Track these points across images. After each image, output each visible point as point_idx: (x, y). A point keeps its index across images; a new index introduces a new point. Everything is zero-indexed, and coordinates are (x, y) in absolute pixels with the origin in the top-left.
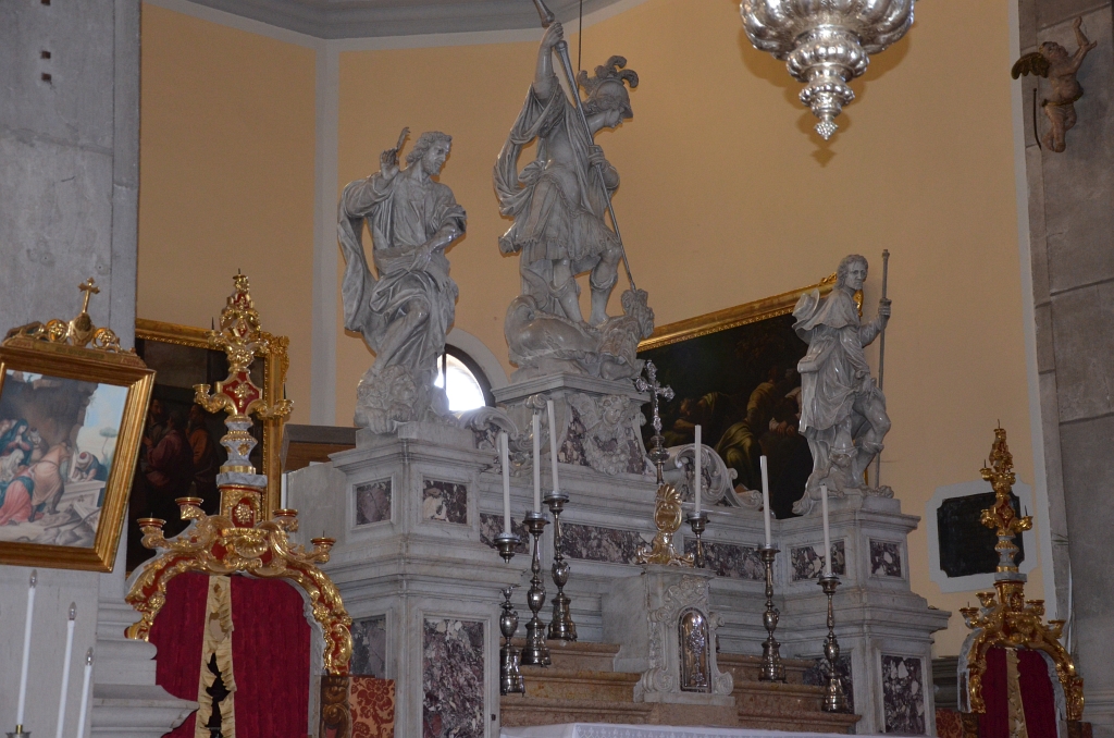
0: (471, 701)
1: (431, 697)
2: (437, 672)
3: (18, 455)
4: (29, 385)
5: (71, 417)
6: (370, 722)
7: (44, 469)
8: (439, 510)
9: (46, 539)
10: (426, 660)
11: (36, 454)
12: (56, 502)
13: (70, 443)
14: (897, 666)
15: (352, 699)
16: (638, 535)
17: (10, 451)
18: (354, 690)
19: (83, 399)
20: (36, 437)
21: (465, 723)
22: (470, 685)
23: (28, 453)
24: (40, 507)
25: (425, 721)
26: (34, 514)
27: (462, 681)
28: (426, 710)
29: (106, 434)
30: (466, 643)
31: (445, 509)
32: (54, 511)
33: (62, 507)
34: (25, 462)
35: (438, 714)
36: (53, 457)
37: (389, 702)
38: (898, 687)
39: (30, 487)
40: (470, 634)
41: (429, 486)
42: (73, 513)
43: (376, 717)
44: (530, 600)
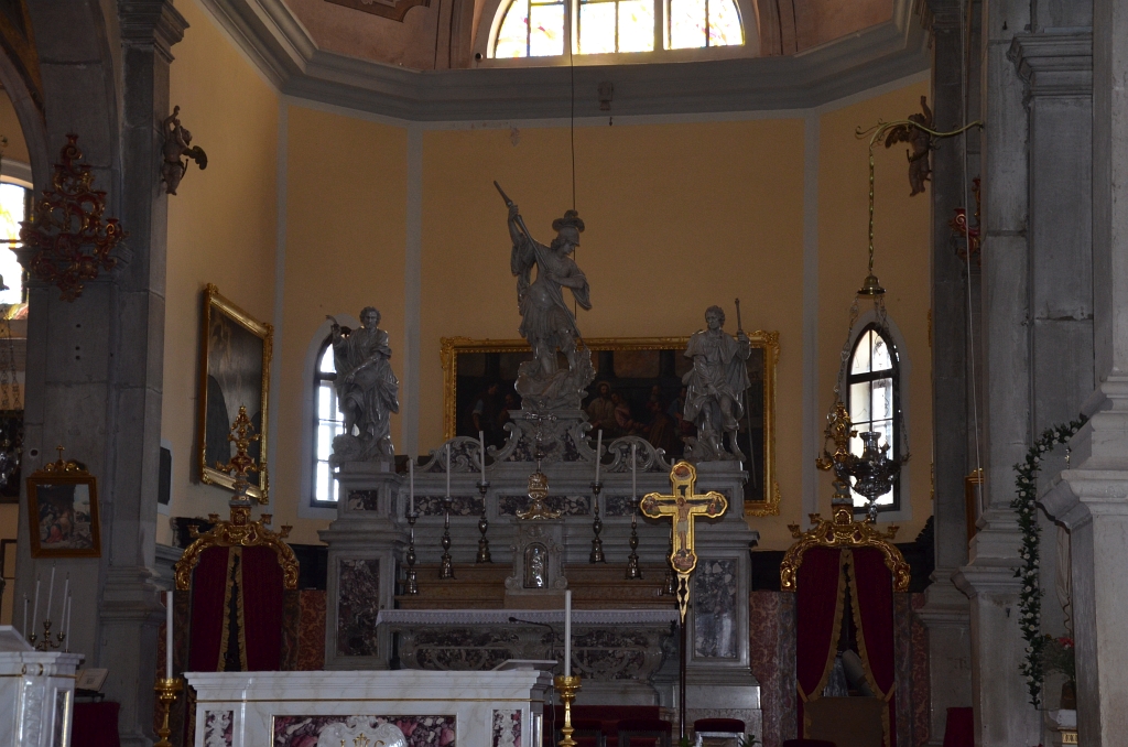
0: (371, 599)
1: (344, 598)
2: (348, 586)
3: (51, 516)
4: (47, 489)
5: (69, 499)
6: (311, 611)
7: (63, 520)
8: (359, 505)
9: (72, 546)
10: (341, 580)
11: (58, 515)
12: (72, 531)
13: (71, 509)
14: (712, 566)
15: (302, 601)
16: (565, 498)
17: (47, 515)
18: (303, 596)
19: (72, 491)
20: (56, 508)
21: (366, 610)
22: (369, 591)
23: (55, 515)
24: (66, 534)
25: (340, 610)
26: (64, 537)
27: (364, 589)
28: (341, 605)
29: (85, 503)
30: (367, 571)
31: (362, 504)
32: (72, 535)
33: (75, 533)
34: (55, 518)
35: (349, 607)
36: (65, 515)
37: (324, 601)
38: (711, 578)
39: (59, 526)
40: (370, 567)
41: (352, 493)
42: (79, 535)
43: (315, 608)
44: (443, 542)
